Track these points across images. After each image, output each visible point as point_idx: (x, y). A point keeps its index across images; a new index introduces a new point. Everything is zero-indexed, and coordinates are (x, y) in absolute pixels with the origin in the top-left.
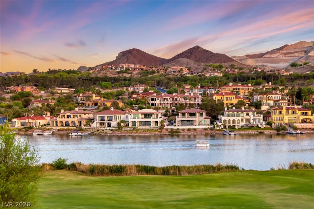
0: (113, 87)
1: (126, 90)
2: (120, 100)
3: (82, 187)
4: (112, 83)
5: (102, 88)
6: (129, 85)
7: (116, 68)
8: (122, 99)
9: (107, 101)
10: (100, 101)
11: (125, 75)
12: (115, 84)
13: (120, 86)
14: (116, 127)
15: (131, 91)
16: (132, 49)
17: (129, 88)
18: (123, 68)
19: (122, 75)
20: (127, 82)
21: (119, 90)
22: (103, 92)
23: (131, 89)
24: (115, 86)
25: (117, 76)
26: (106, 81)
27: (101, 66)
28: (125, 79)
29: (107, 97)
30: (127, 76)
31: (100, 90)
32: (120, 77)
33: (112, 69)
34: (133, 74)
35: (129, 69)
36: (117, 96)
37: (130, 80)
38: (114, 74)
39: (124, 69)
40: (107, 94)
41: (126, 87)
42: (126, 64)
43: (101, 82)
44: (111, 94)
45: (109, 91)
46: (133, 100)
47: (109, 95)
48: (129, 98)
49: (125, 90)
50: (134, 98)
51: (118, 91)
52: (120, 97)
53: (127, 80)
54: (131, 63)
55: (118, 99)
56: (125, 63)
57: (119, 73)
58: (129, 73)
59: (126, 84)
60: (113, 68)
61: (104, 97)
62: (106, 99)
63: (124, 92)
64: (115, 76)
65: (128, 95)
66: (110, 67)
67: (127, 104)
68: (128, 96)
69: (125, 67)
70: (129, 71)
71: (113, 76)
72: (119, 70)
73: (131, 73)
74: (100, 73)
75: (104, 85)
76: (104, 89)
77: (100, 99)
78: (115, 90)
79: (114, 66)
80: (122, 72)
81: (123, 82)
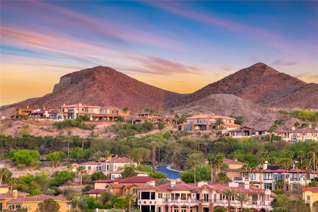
0: (43, 164)
1: (79, 169)
2: (60, 196)
4: (42, 153)
5: (14, 164)
6: (86, 159)
7: (54, 114)
8: (65, 193)
9: (26, 200)
10: (8, 199)
11: (77, 132)
12: (48, 156)
13: (62, 161)
15: (91, 173)
16: (95, 69)
17: (87, 166)
18: (70, 114)
19: (69, 133)
20: (81, 149)
21: (61, 169)
22: (17, 174)
23: (91, 168)
24: (48, 160)
25: (54, 134)
26: (26, 147)
27: (13, 109)
28: (76, 143)
29: (26, 187)
30: (82, 134)
31: (10, 170)
32: (64, 138)
33: (42, 115)
34: (95, 131)
35: (85, 118)
36: (53, 185)
37: (88, 144)
38: (48, 130)
39: (75, 117)
40: (28, 181)
41: (78, 162)
42: (80, 105)
43: (12, 150)
44: (38, 180)
45: (32, 172)
46: (95, 196)
47: (33, 183)
48: (86, 191)
49: (74, 170)
50: (97, 192)
51: (56, 174)
52: (62, 188)
53: (80, 146)
54: (93, 103)
55: (57, 194)
56: (78, 102)
57: (59, 126)
58: (85, 128)
59: (78, 155)
60: (47, 114)
61: (19, 189)
62: (24, 195)
63: (73, 175)
64: (50, 134)
65: (83, 183)
66: (39, 110)
67: (81, 206)
68: (83, 187)
69: (76, 112)
70: (86, 123)
71: (44, 134)
72: (62, 120)
73: (93, 127)
74: (10, 126)
75: (20, 158)
76: (19, 168)
77: (10, 195)
78: (48, 172)
79: (47, 109)
80: (68, 124)
81: (69, 150)
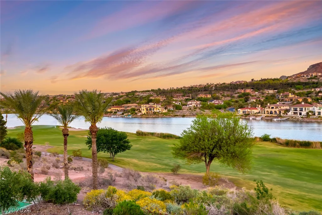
0: (304, 89)
1: (314, 90)
2: (309, 97)
3: (280, 153)
4: (304, 86)
5: (296, 89)
6: (316, 87)
7: (307, 76)
8: (310, 96)
9: (299, 98)
10: (294, 98)
11: (314, 80)
12: (306, 87)
13: (309, 88)
14: (305, 116)
15: (318, 91)
16: (320, 63)
17: (316, 89)
18: (312, 75)
19: (312, 81)
20: (315, 85)
21: (309, 90)
22: (297, 92)
23: (318, 90)
24: (305, 88)
25: (307, 81)
26: (299, 85)
27: (296, 75)
28: (314, 83)
29: (299, 95)
30: (315, 81)
31: (295, 91)
32: (310, 82)
33: (304, 76)
34: (319, 80)
35: (317, 76)
36: (306, 94)
37: (317, 83)
38: (305, 80)
39: (313, 76)
40: (299, 93)
41: (314, 88)
42: (315, 73)
43: (295, 86)
44: (302, 93)
45: (301, 91)
46: (319, 97)
47: (301, 94)
48: (316, 96)
49: (313, 90)
50: (320, 96)
51: (308, 91)
52: (309, 95)
53: (315, 84)
54: (319, 72)
55: (308, 96)
56: (314, 72)
57: (309, 79)
58: (316, 79)
59: (314, 86)
60: (305, 76)
61: (297, 96)
62: (298, 97)
63: (313, 91)
64: (306, 81)
65: (315, 94)
66: (303, 75)
67: (315, 100)
68: (316, 95)
69: (314, 75)
70: (317, 78)
71: (304, 81)
72: (309, 77)
73: (318, 79)
74: (295, 80)
75: (298, 88)
76: (297, 90)
77: (295, 97)
78: (305, 91)
79: (305, 75)
80: (311, 78)
81: (311, 85)
